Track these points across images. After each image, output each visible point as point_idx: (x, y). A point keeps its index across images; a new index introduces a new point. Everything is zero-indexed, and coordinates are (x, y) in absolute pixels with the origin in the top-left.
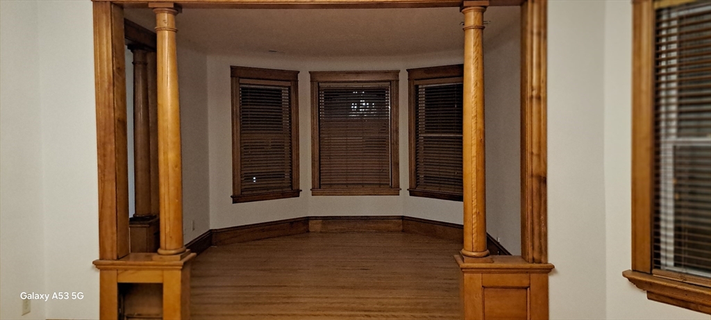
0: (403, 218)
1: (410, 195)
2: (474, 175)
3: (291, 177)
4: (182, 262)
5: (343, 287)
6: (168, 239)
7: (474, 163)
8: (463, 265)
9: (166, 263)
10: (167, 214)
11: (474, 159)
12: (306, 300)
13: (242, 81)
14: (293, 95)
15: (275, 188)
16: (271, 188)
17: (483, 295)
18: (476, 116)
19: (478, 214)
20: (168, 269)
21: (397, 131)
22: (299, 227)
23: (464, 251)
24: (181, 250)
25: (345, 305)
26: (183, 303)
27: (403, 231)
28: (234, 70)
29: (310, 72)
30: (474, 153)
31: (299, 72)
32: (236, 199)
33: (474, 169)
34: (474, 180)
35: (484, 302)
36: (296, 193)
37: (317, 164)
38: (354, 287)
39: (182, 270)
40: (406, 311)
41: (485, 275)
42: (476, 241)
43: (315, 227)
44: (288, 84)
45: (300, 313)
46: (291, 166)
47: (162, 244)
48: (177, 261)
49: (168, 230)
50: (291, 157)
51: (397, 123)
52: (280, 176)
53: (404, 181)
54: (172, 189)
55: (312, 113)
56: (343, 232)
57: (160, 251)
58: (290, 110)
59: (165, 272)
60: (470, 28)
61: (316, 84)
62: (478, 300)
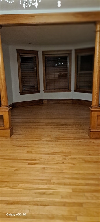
0: (72, 99)
1: (75, 92)
2: (97, 82)
3: (37, 87)
4: (8, 109)
5: (54, 118)
6: (4, 102)
7: (97, 78)
8: (91, 109)
9: (4, 109)
10: (3, 95)
11: (97, 76)
12: (44, 122)
13: (20, 54)
14: (37, 59)
15: (33, 90)
16: (31, 90)
17: (97, 118)
18: (98, 62)
19: (97, 94)
20: (4, 111)
21: (71, 71)
22: (40, 102)
23: (92, 106)
24: (8, 106)
25: (55, 123)
26: (9, 121)
27: (72, 103)
28: (18, 50)
29: (42, 51)
30: (97, 75)
31: (39, 51)
32: (21, 93)
33: (97, 80)
34: (96, 83)
35: (97, 120)
36: (39, 92)
37: (45, 82)
38: (57, 118)
39: (8, 111)
40: (73, 124)
41: (98, 112)
42: (96, 102)
43: (45, 102)
44: (35, 55)
45: (43, 125)
46: (37, 83)
47: (2, 104)
48: (7, 109)
49: (3, 100)
50: (37, 80)
51: (71, 68)
52: (34, 86)
53: (73, 87)
54: (3, 87)
55: (43, 65)
56: (53, 104)
57: (1, 106)
58: (36, 64)
59: (4, 112)
60: (97, 31)
61: (44, 55)
62: (96, 120)
